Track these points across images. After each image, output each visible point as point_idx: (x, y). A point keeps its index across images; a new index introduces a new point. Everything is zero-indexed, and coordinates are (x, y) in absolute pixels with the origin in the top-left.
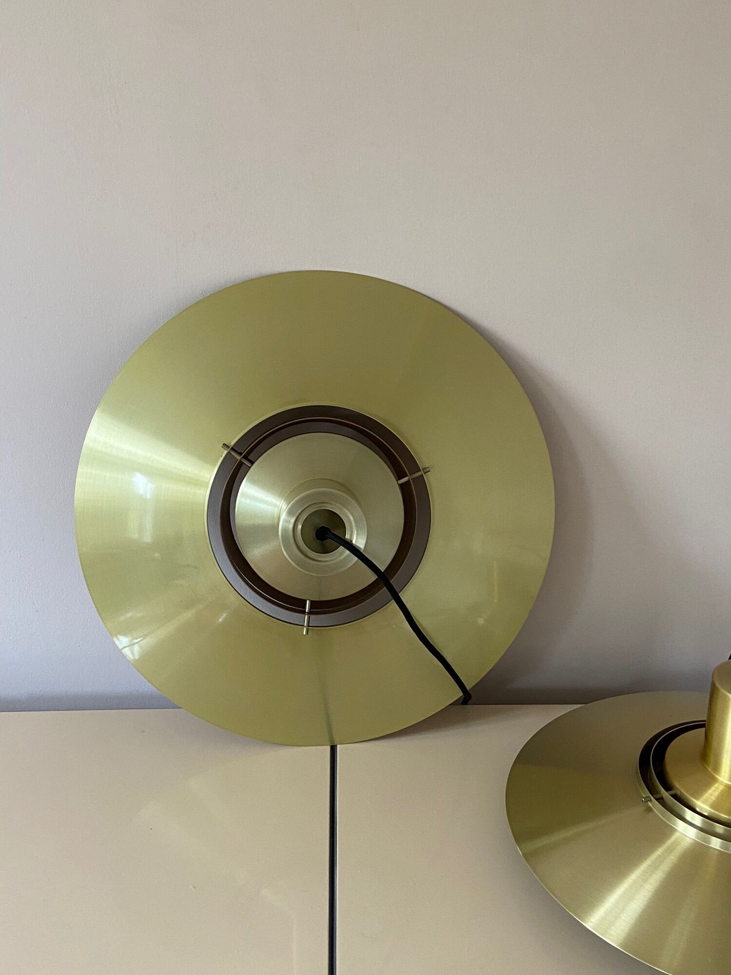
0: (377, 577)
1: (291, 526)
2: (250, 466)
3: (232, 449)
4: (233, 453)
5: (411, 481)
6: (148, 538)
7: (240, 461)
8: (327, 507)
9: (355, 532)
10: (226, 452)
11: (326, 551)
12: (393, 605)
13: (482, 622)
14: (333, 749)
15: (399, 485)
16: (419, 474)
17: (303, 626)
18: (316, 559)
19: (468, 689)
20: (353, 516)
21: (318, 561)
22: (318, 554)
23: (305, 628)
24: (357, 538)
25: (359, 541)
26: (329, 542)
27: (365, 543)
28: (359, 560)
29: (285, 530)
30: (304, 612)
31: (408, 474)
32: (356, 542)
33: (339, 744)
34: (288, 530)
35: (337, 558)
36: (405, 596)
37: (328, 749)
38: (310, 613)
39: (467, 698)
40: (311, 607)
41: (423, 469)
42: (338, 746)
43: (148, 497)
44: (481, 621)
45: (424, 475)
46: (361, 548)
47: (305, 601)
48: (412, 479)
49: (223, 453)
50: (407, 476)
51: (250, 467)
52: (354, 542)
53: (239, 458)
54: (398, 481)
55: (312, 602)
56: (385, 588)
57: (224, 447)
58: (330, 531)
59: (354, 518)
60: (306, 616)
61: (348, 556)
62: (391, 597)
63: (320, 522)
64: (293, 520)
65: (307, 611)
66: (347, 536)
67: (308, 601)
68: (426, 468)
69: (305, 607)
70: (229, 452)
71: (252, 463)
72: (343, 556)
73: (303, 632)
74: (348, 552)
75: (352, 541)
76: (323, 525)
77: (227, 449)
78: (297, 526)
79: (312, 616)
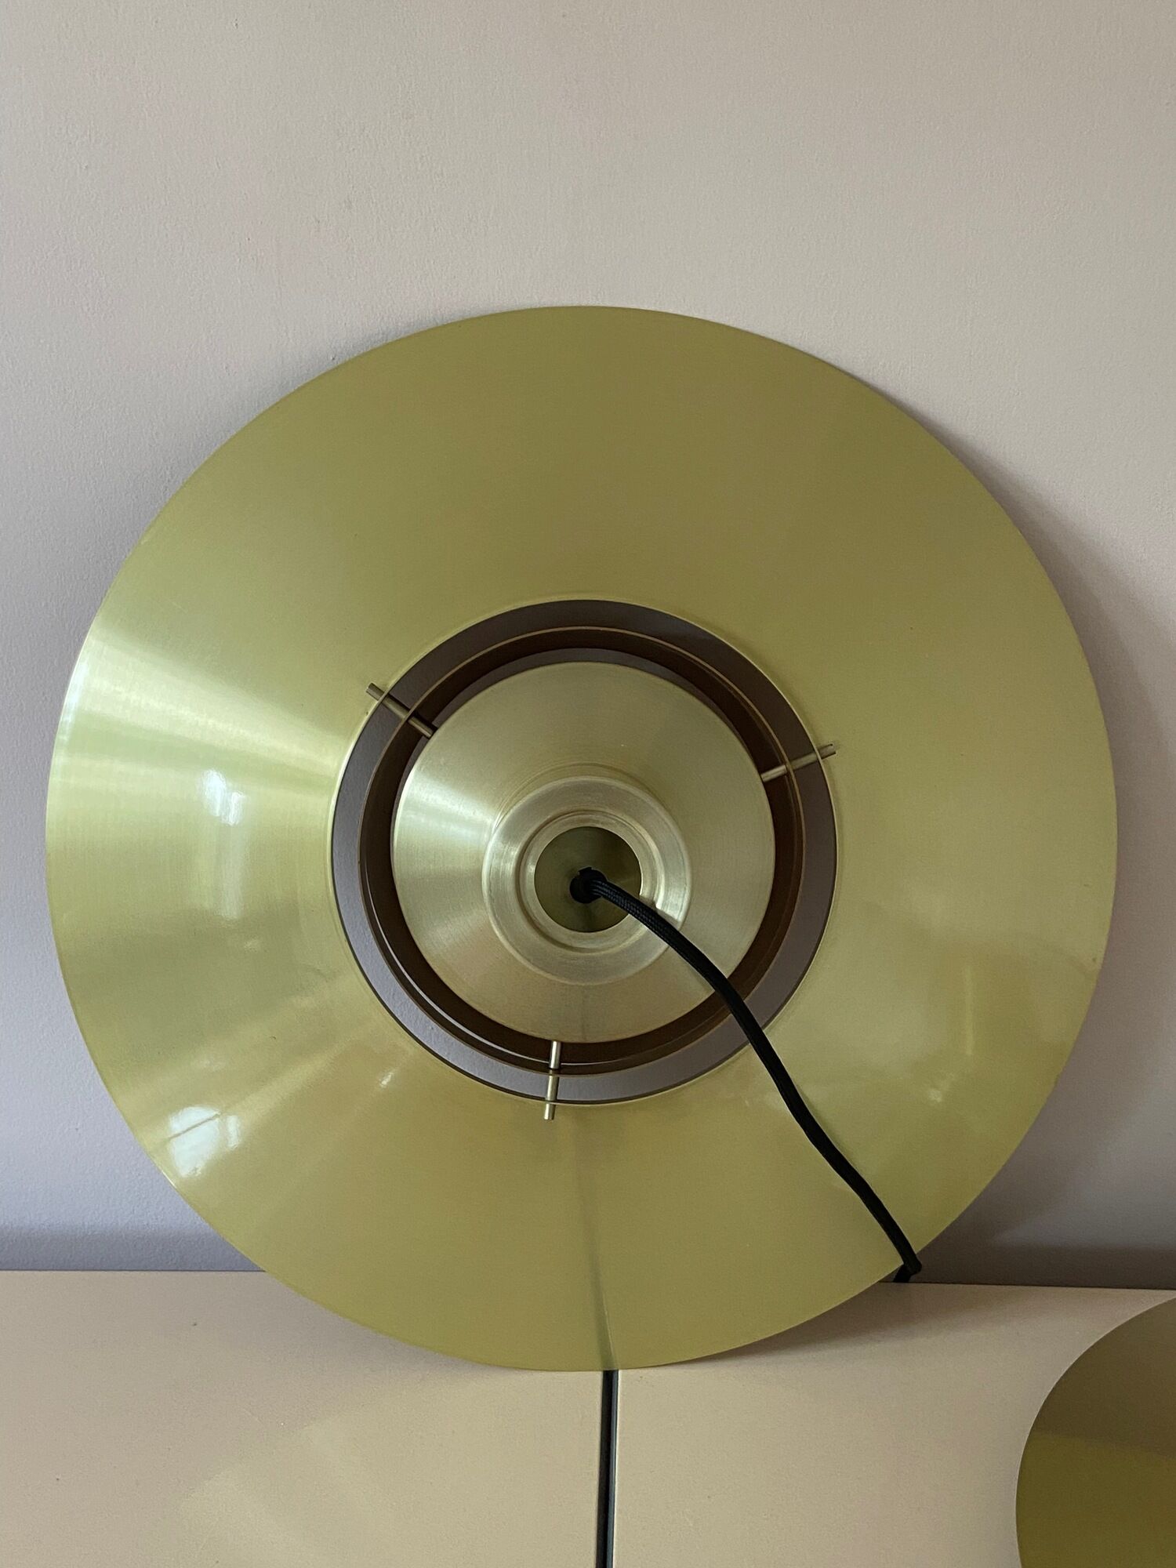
0: (713, 991)
1: (510, 867)
2: (430, 735)
3: (389, 696)
4: (392, 707)
5: (792, 774)
6: (231, 909)
7: (407, 721)
8: (598, 822)
9: (663, 881)
10: (376, 703)
11: (592, 925)
12: (750, 1057)
13: (939, 1100)
14: (609, 1381)
15: (763, 782)
16: (811, 758)
17: (543, 1099)
18: (568, 943)
19: (916, 1253)
20: (656, 844)
21: (571, 948)
22: (573, 933)
23: (548, 1106)
24: (666, 897)
25: (671, 902)
26: (602, 905)
27: (685, 905)
28: (671, 950)
29: (496, 877)
30: (545, 1069)
31: (787, 760)
32: (664, 904)
33: (622, 1369)
34: (503, 873)
35: (619, 944)
36: (777, 1036)
37: (598, 1377)
38: (559, 1070)
39: (911, 1269)
40: (562, 1057)
41: (818, 750)
42: (620, 1372)
43: (232, 818)
44: (936, 1096)
45: (821, 761)
46: (677, 922)
47: (549, 1044)
48: (794, 771)
49: (370, 705)
50: (784, 763)
51: (429, 738)
52: (659, 906)
53: (403, 716)
54: (763, 776)
55: (563, 1046)
56: (731, 1015)
57: (371, 692)
58: (603, 879)
59: (659, 848)
60: (551, 1077)
61: (645, 937)
62: (746, 1039)
63: (580, 859)
64: (515, 853)
65: (552, 1066)
66: (644, 892)
67: (555, 1044)
68: (826, 746)
69: (549, 1058)
70: (381, 703)
71: (434, 729)
72: (632, 938)
73: (543, 1115)
74: (644, 929)
75: (654, 904)
76: (589, 866)
77: (377, 696)
78: (525, 865)
79: (562, 1078)
